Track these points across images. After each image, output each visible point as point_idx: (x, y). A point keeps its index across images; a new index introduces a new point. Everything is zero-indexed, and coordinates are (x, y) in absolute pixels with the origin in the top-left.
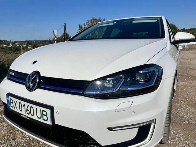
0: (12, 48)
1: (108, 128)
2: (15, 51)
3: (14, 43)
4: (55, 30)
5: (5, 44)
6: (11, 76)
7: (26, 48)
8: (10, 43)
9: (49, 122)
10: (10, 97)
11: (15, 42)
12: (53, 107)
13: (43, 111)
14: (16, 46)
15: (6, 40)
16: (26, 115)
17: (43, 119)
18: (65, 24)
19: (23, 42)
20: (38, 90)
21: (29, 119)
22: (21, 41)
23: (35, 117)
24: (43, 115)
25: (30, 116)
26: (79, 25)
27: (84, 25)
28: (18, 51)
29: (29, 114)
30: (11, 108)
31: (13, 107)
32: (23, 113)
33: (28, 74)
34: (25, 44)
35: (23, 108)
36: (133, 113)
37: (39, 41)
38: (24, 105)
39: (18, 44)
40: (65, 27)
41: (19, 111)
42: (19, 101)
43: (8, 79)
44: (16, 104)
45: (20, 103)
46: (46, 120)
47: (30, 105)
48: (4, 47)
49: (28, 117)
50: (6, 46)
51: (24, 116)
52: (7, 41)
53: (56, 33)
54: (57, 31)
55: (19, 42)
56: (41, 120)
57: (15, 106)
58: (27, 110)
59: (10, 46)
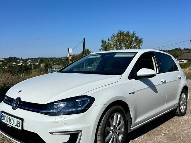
0: (22, 67)
1: (50, 132)
2: (25, 70)
3: (25, 61)
4: (70, 48)
5: (15, 62)
6: (6, 99)
7: (38, 67)
8: (20, 61)
9: (20, 128)
10: (3, 113)
11: (27, 60)
12: (23, 119)
13: (18, 121)
14: (27, 64)
15: (16, 57)
16: (10, 124)
17: (18, 127)
18: (84, 39)
19: (36, 60)
20: (18, 109)
21: (11, 127)
22: (33, 59)
23: (14, 126)
24: (18, 123)
25: (11, 125)
26: (103, 41)
27: (109, 40)
28: (29, 71)
29: (11, 124)
30: (2, 121)
31: (3, 120)
32: (8, 123)
33: (14, 99)
34: (37, 62)
35: (9, 120)
36: (65, 125)
37: (55, 58)
38: (9, 118)
39: (30, 62)
40: (84, 43)
41: (6, 122)
42: (7, 116)
43: (3, 102)
44: (5, 117)
45: (7, 117)
46: (19, 127)
47: (12, 118)
48: (13, 65)
49: (10, 126)
50: (15, 64)
51: (9, 125)
52: (18, 59)
53: (71, 51)
54: (73, 50)
55: (30, 59)
56: (16, 127)
57: (5, 119)
58: (11, 121)
59: (20, 64)
